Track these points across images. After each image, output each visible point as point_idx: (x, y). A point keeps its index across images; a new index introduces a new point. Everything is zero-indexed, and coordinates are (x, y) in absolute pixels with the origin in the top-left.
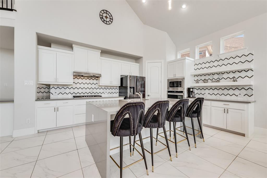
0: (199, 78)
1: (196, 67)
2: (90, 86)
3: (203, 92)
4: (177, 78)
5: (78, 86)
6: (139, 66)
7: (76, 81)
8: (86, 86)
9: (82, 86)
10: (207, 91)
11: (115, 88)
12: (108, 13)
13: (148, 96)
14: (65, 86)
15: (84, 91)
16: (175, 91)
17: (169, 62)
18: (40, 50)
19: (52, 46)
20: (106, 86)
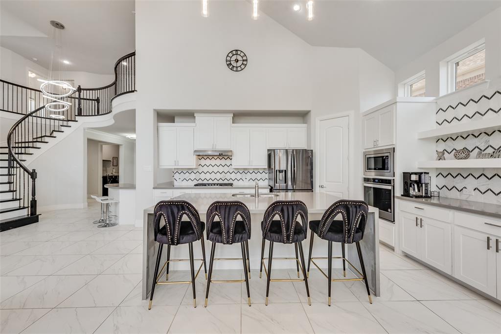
0: (450, 145)
1: (442, 116)
2: (221, 169)
3: (459, 183)
4: (382, 150)
5: (205, 169)
6: (306, 128)
7: (203, 162)
8: (216, 169)
9: (211, 169)
10: (471, 183)
11: (261, 172)
12: (239, 52)
13: (322, 187)
14: (189, 171)
15: (213, 176)
16: (376, 179)
17: (367, 114)
18: (160, 129)
19: (176, 120)
20: (246, 169)
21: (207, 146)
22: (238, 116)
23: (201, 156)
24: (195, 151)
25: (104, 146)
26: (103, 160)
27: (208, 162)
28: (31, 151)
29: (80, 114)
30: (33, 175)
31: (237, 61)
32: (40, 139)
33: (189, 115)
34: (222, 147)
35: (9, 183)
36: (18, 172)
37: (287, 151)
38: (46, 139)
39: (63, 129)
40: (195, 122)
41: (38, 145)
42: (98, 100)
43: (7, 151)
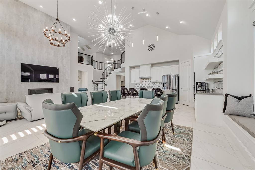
7: (143, 81)
8: (147, 83)
9: (145, 83)
12: (152, 44)
13: (182, 89)
15: (146, 85)
18: (131, 71)
19: (136, 68)
20: (157, 83)
21: (143, 76)
22: (153, 65)
23: (142, 78)
24: (140, 77)
25: (121, 77)
26: (121, 81)
27: (145, 81)
28: (105, 79)
29: (115, 69)
30: (106, 85)
31: (151, 47)
32: (107, 76)
33: (139, 66)
34: (148, 75)
35: (102, 87)
36: (103, 84)
37: (167, 76)
38: (108, 76)
39: (111, 73)
40: (140, 68)
41: (107, 78)
42: (119, 63)
43: (102, 79)
